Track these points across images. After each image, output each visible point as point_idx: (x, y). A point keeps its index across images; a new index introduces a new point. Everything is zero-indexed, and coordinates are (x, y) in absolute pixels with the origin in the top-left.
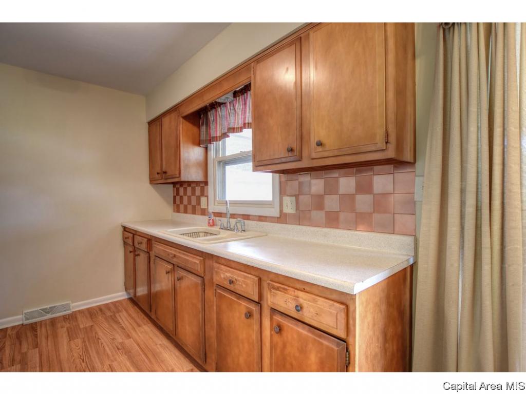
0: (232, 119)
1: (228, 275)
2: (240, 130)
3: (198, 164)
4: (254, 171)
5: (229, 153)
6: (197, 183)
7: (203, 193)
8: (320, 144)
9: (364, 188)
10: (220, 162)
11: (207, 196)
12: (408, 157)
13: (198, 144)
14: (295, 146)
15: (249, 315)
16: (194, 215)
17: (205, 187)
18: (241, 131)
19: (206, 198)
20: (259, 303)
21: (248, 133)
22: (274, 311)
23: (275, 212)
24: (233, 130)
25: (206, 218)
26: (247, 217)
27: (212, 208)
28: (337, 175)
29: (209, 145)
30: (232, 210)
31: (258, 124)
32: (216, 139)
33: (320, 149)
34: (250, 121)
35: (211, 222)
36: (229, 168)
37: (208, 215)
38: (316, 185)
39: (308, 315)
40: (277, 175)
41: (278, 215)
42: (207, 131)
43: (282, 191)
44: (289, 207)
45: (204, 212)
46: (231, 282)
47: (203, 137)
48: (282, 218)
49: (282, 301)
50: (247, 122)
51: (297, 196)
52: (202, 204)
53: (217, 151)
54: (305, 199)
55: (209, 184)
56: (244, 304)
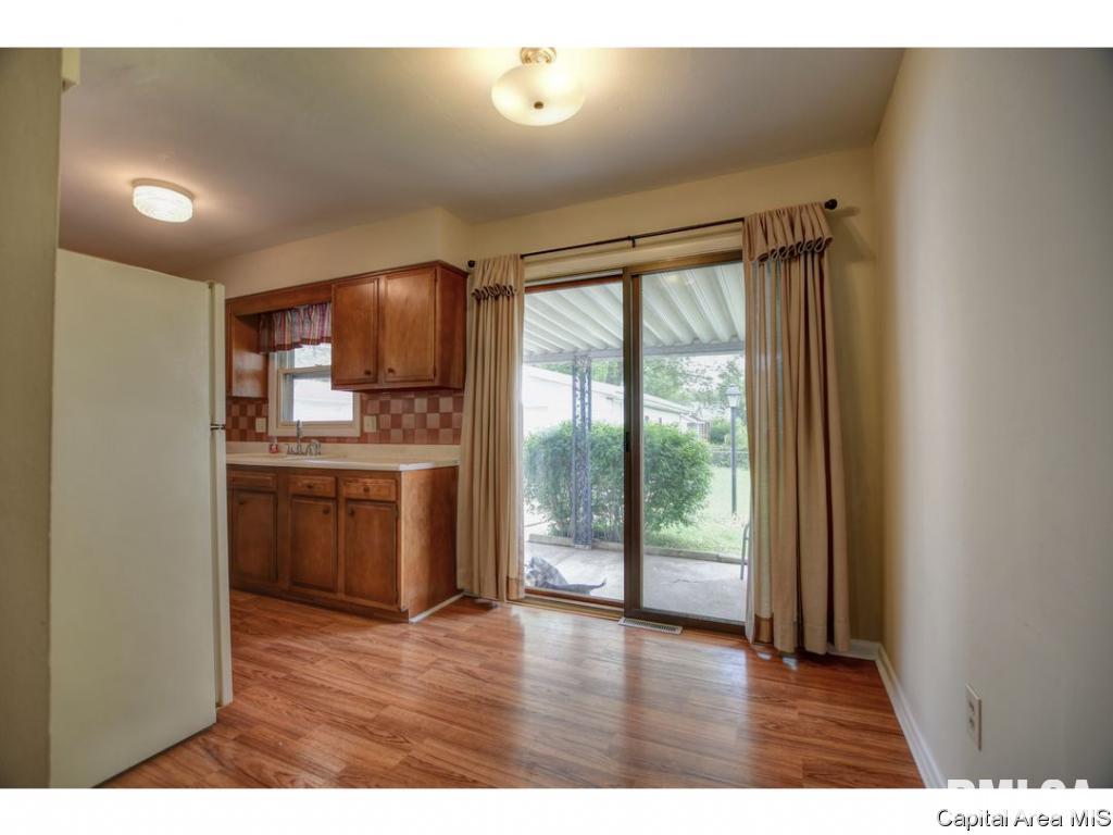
0: (307, 328)
1: (306, 482)
2: (318, 342)
3: (255, 375)
4: (333, 389)
5: (298, 365)
6: (250, 400)
7: (259, 414)
8: (391, 371)
9: (434, 408)
10: (285, 375)
11: (267, 418)
12: (455, 384)
13: (257, 350)
14: (371, 368)
15: (326, 511)
16: (244, 443)
17: (264, 406)
18: (318, 344)
19: (264, 420)
20: (335, 499)
21: (327, 348)
22: (349, 500)
23: (356, 433)
24: (307, 341)
25: (267, 444)
26: (323, 440)
27: (274, 431)
28: (413, 396)
29: (271, 354)
30: (305, 433)
31: (338, 340)
32: (282, 347)
33: (391, 374)
34: (329, 335)
35: (274, 447)
36: (299, 384)
37: (267, 441)
38: (397, 405)
39: (373, 494)
40: (358, 394)
41: (358, 435)
42: (269, 335)
43: (362, 409)
44: (370, 425)
45: (261, 437)
46: (310, 487)
47: (265, 341)
48: (363, 438)
49: (355, 490)
50: (325, 335)
51: (377, 415)
52: (257, 427)
53: (282, 361)
54: (386, 419)
55: (270, 401)
56: (322, 503)
